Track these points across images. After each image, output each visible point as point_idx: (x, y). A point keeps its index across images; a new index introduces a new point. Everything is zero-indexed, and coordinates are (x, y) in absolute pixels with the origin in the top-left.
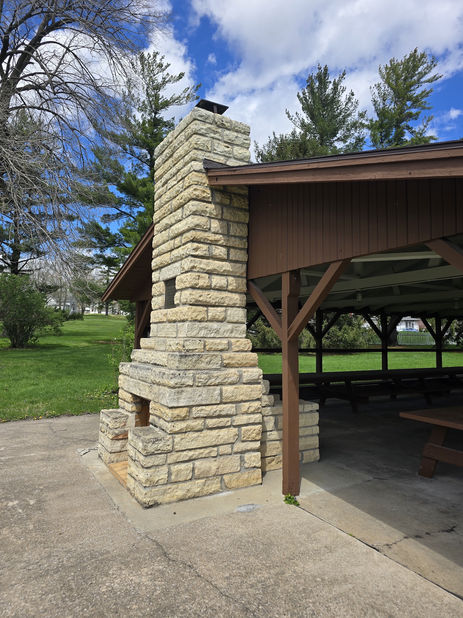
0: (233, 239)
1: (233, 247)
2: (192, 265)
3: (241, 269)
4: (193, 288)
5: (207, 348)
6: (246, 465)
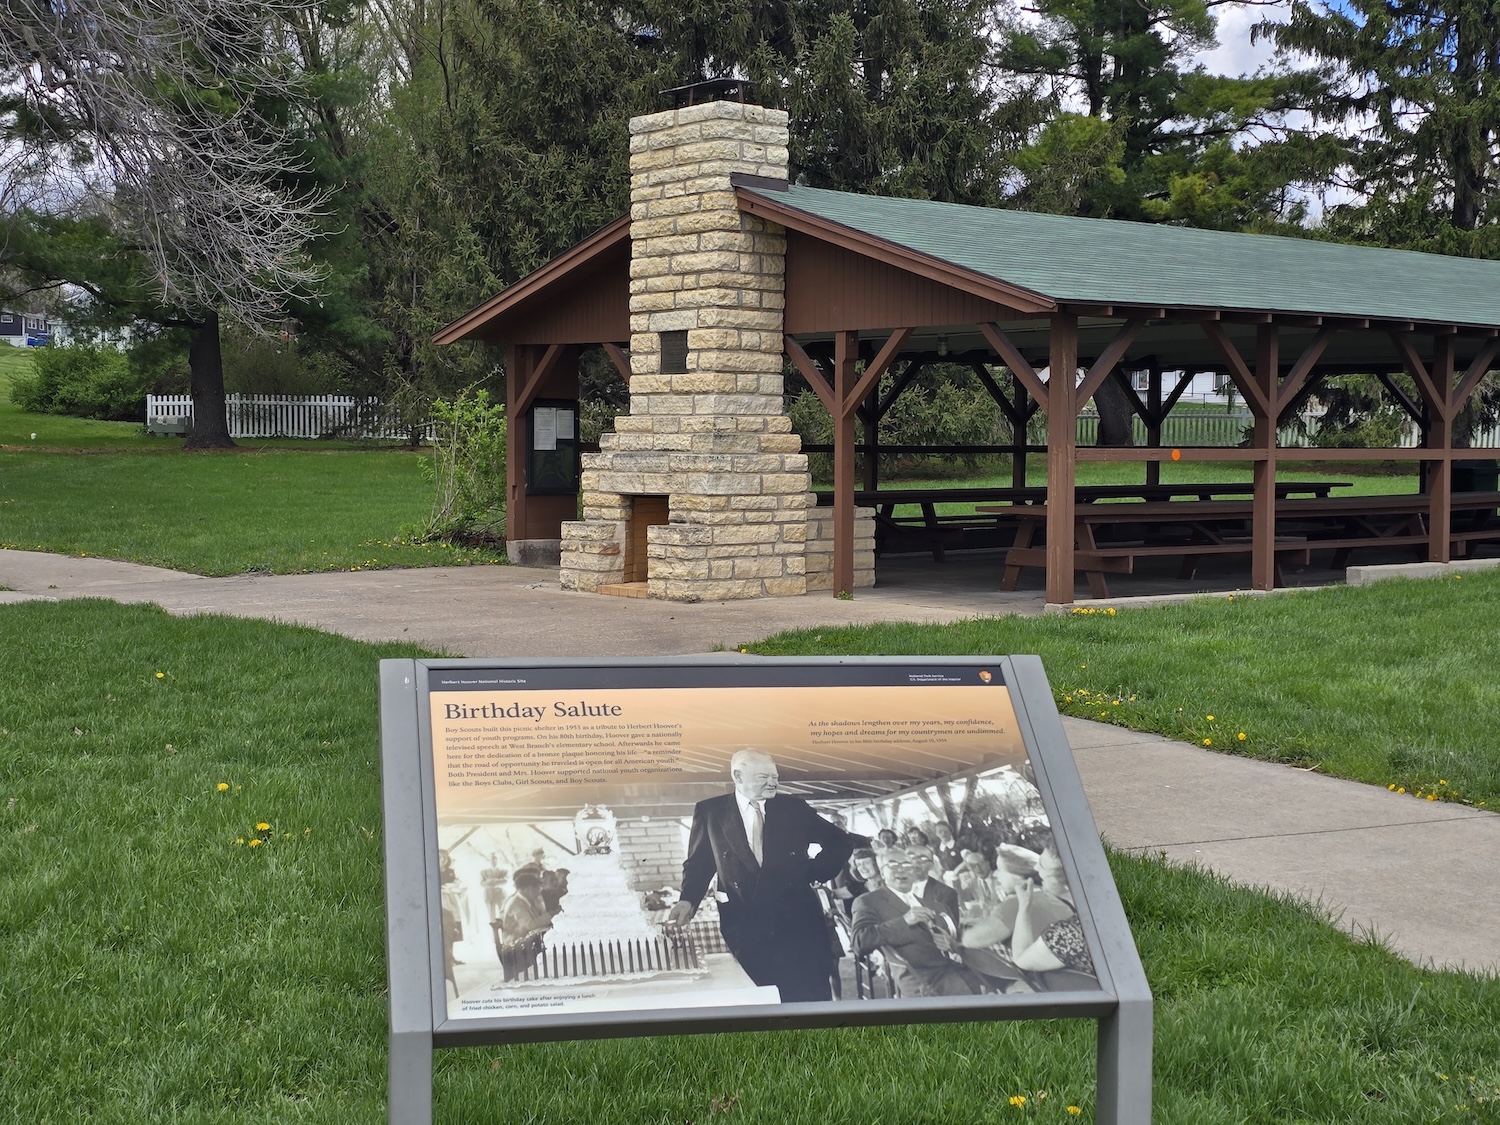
0: (767, 279)
1: (767, 291)
2: (719, 318)
3: (776, 320)
4: (720, 349)
5: (740, 427)
6: (789, 571)
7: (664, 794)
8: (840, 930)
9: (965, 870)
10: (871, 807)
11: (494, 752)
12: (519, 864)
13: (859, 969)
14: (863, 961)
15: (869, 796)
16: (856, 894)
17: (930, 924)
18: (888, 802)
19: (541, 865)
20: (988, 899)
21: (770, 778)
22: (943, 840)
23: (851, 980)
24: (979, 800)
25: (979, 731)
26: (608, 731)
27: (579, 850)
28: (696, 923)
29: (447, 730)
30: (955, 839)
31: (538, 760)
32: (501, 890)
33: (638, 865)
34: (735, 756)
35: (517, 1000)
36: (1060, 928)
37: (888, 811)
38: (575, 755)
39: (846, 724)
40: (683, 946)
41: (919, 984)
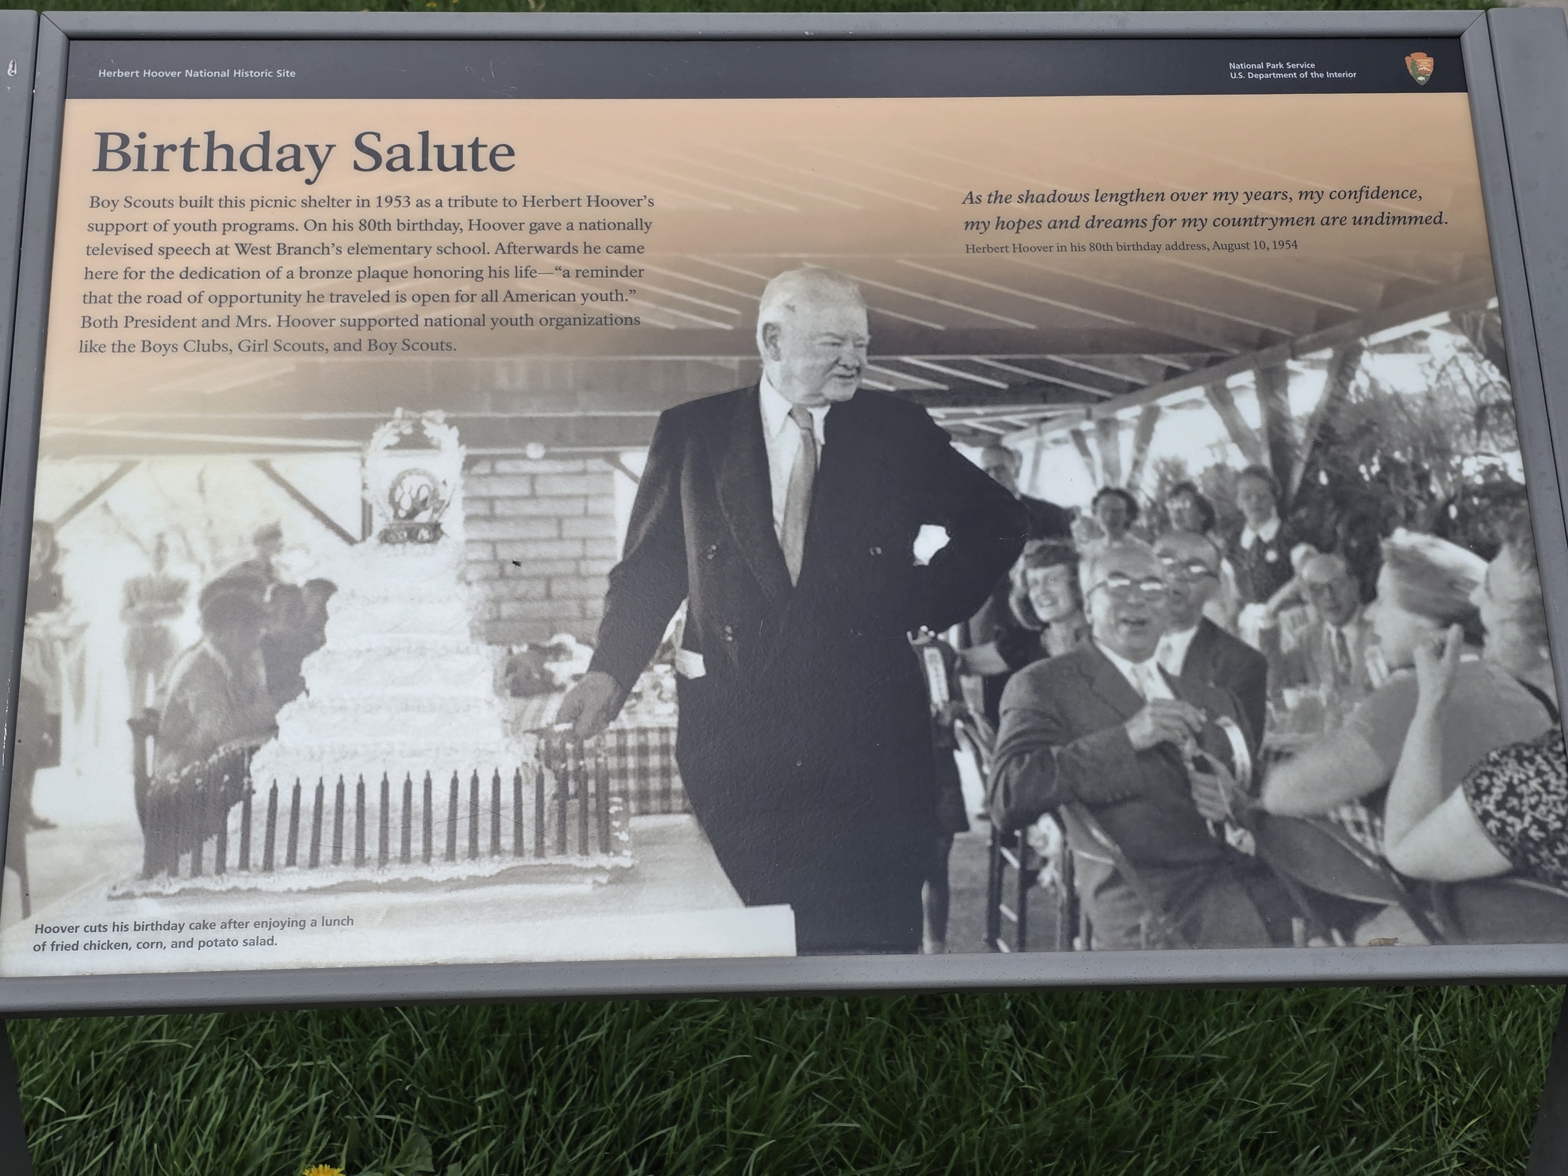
7: (588, 387)
8: (964, 759)
9: (1296, 600)
10: (1086, 426)
11: (196, 263)
12: (217, 564)
13: (999, 865)
14: (1009, 841)
15: (1086, 398)
16: (1015, 662)
17: (1189, 748)
18: (1129, 414)
19: (269, 569)
20: (1342, 681)
21: (848, 347)
22: (1251, 517)
23: (975, 894)
24: (1357, 410)
25: (1385, 219)
26: (475, 213)
27: (367, 529)
28: (621, 733)
29: (95, 202)
30: (1282, 515)
31: (298, 287)
32: (165, 632)
33: (502, 576)
34: (773, 285)
35: (168, 926)
36: (1512, 764)
37: (1126, 439)
38: (388, 276)
39: (1055, 197)
40: (582, 793)
41: (1139, 910)
